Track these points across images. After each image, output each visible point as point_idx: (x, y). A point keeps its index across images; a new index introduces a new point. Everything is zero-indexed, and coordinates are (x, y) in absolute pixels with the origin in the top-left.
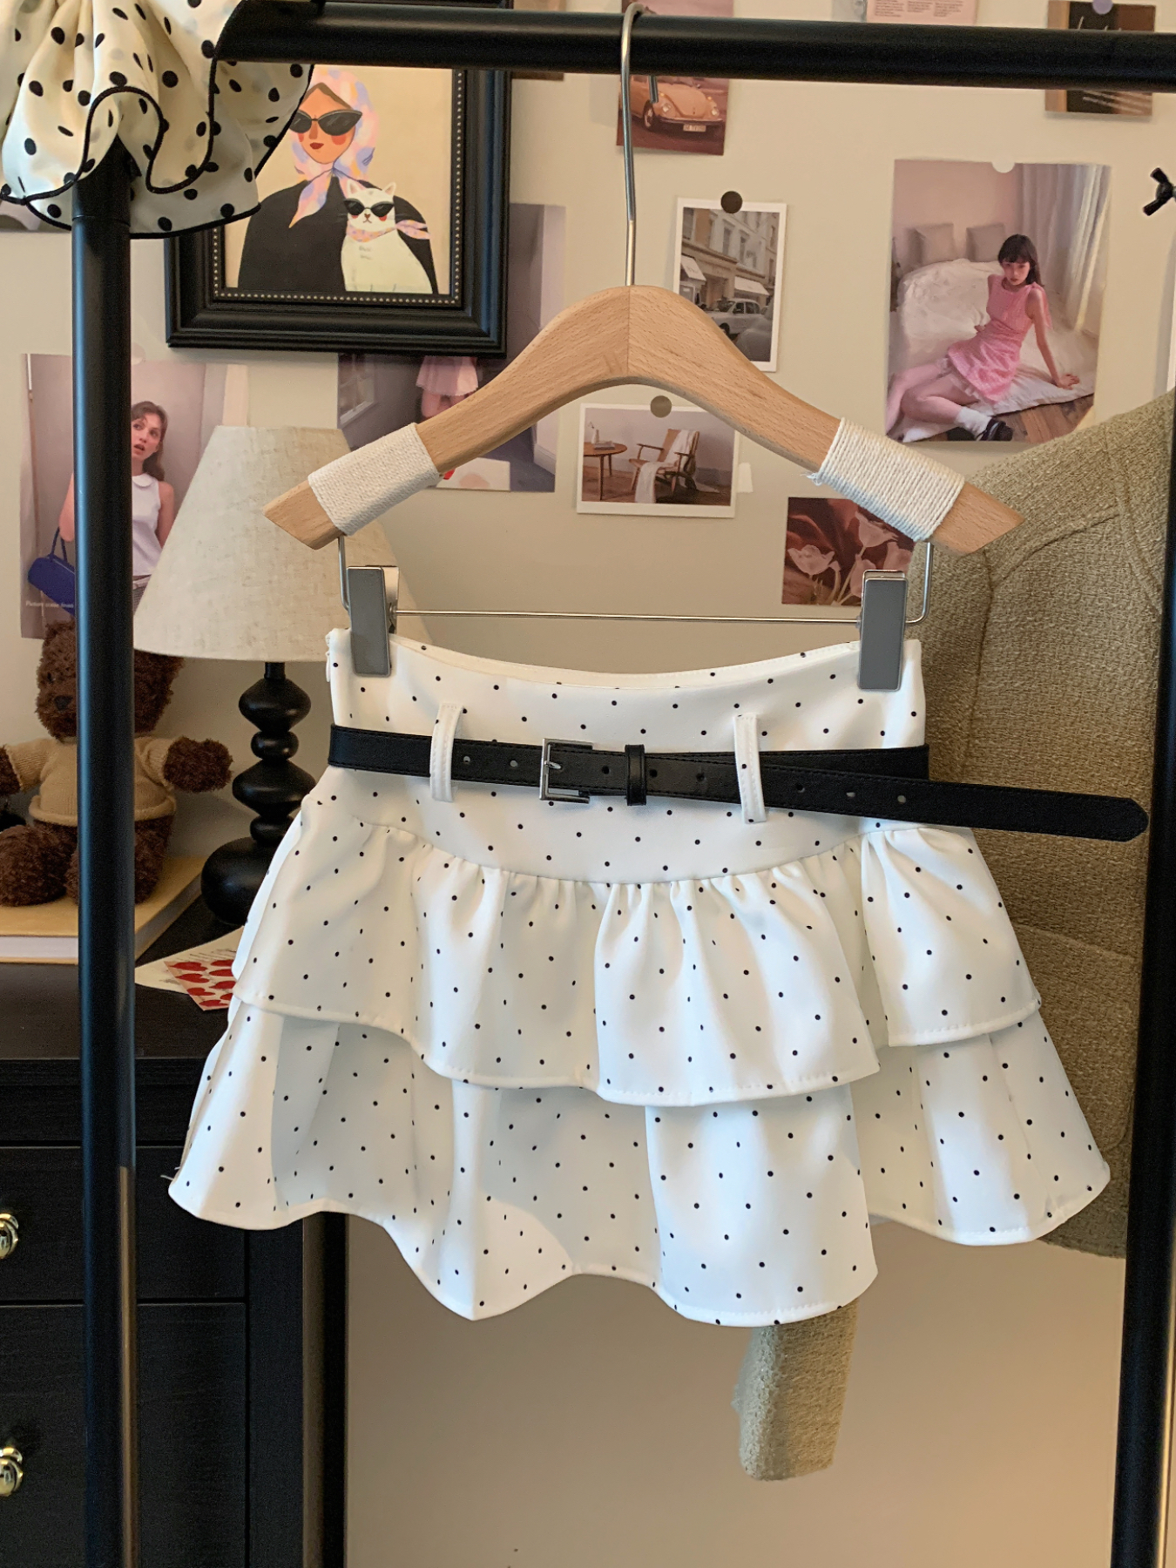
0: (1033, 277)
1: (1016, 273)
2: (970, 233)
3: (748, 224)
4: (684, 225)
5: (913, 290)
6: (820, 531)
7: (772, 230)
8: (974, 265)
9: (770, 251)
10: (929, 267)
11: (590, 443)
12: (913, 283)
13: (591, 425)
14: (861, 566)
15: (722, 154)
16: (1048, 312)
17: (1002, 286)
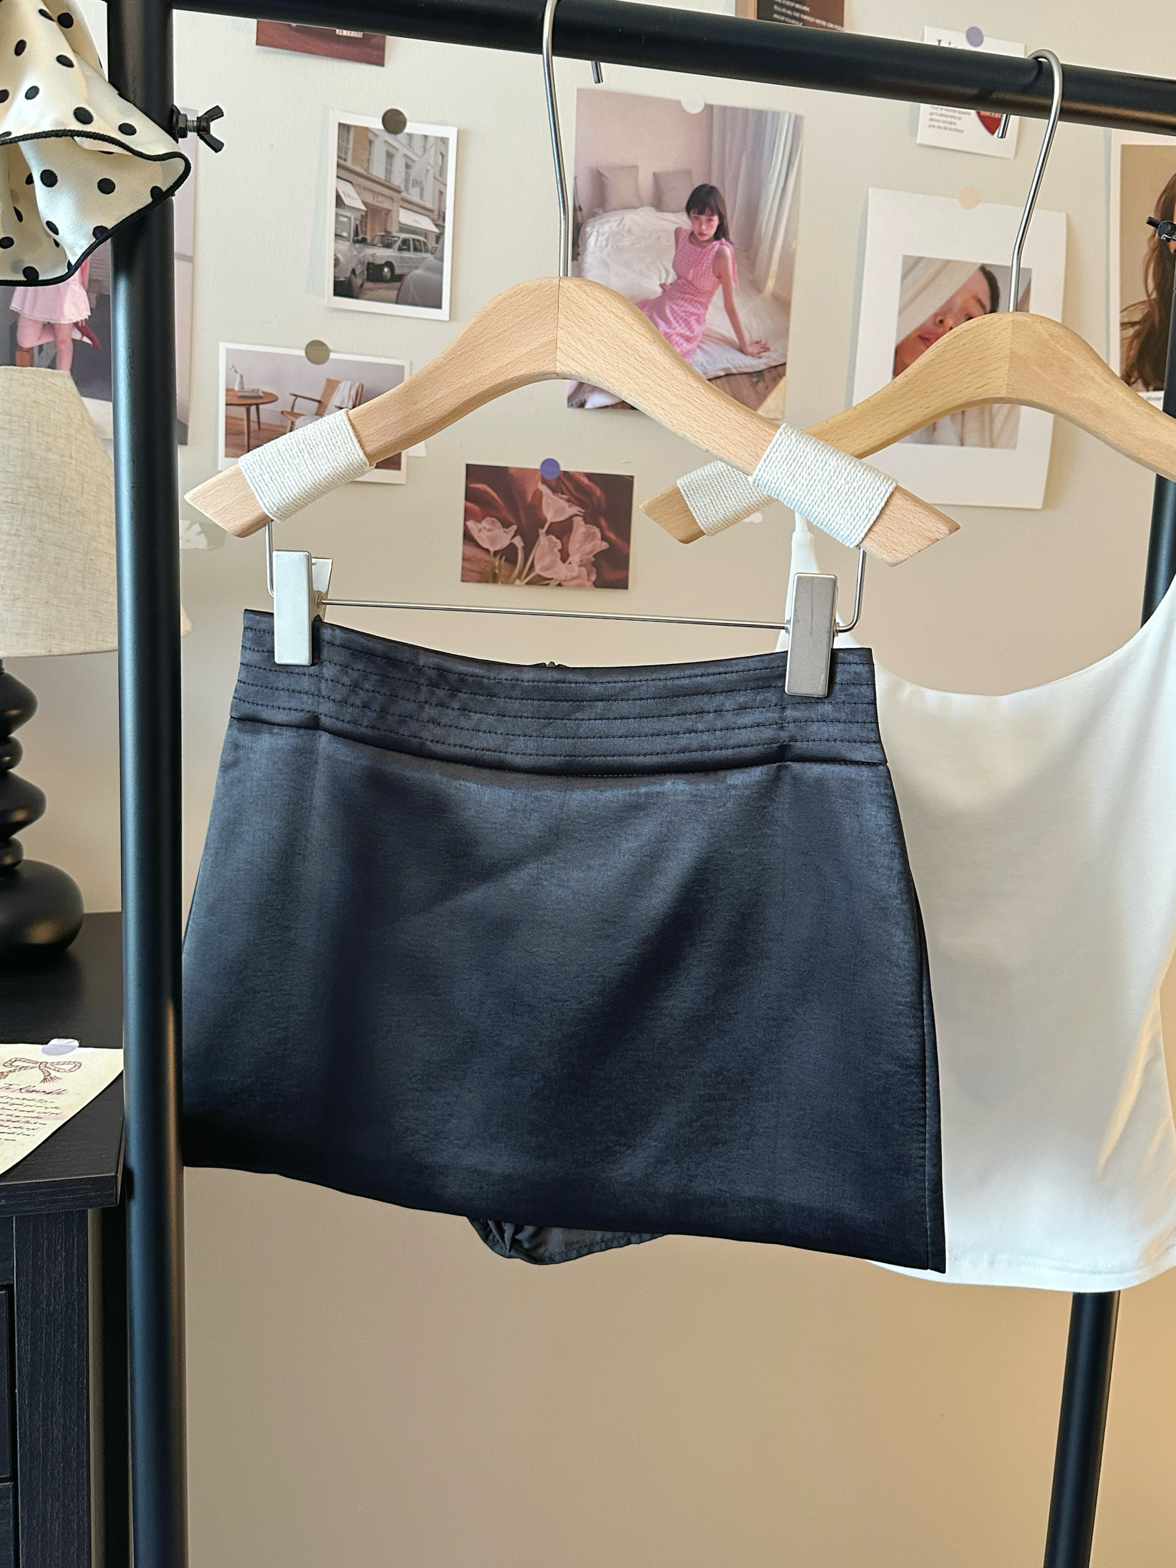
0: (721, 233)
1: (704, 227)
2: (657, 178)
3: (413, 149)
4: (338, 143)
5: (595, 238)
6: (501, 502)
7: (440, 157)
8: (660, 214)
9: (439, 181)
10: (611, 213)
11: (233, 390)
12: (595, 230)
13: (233, 370)
14: (545, 542)
15: (382, 65)
16: (736, 272)
17: (690, 242)
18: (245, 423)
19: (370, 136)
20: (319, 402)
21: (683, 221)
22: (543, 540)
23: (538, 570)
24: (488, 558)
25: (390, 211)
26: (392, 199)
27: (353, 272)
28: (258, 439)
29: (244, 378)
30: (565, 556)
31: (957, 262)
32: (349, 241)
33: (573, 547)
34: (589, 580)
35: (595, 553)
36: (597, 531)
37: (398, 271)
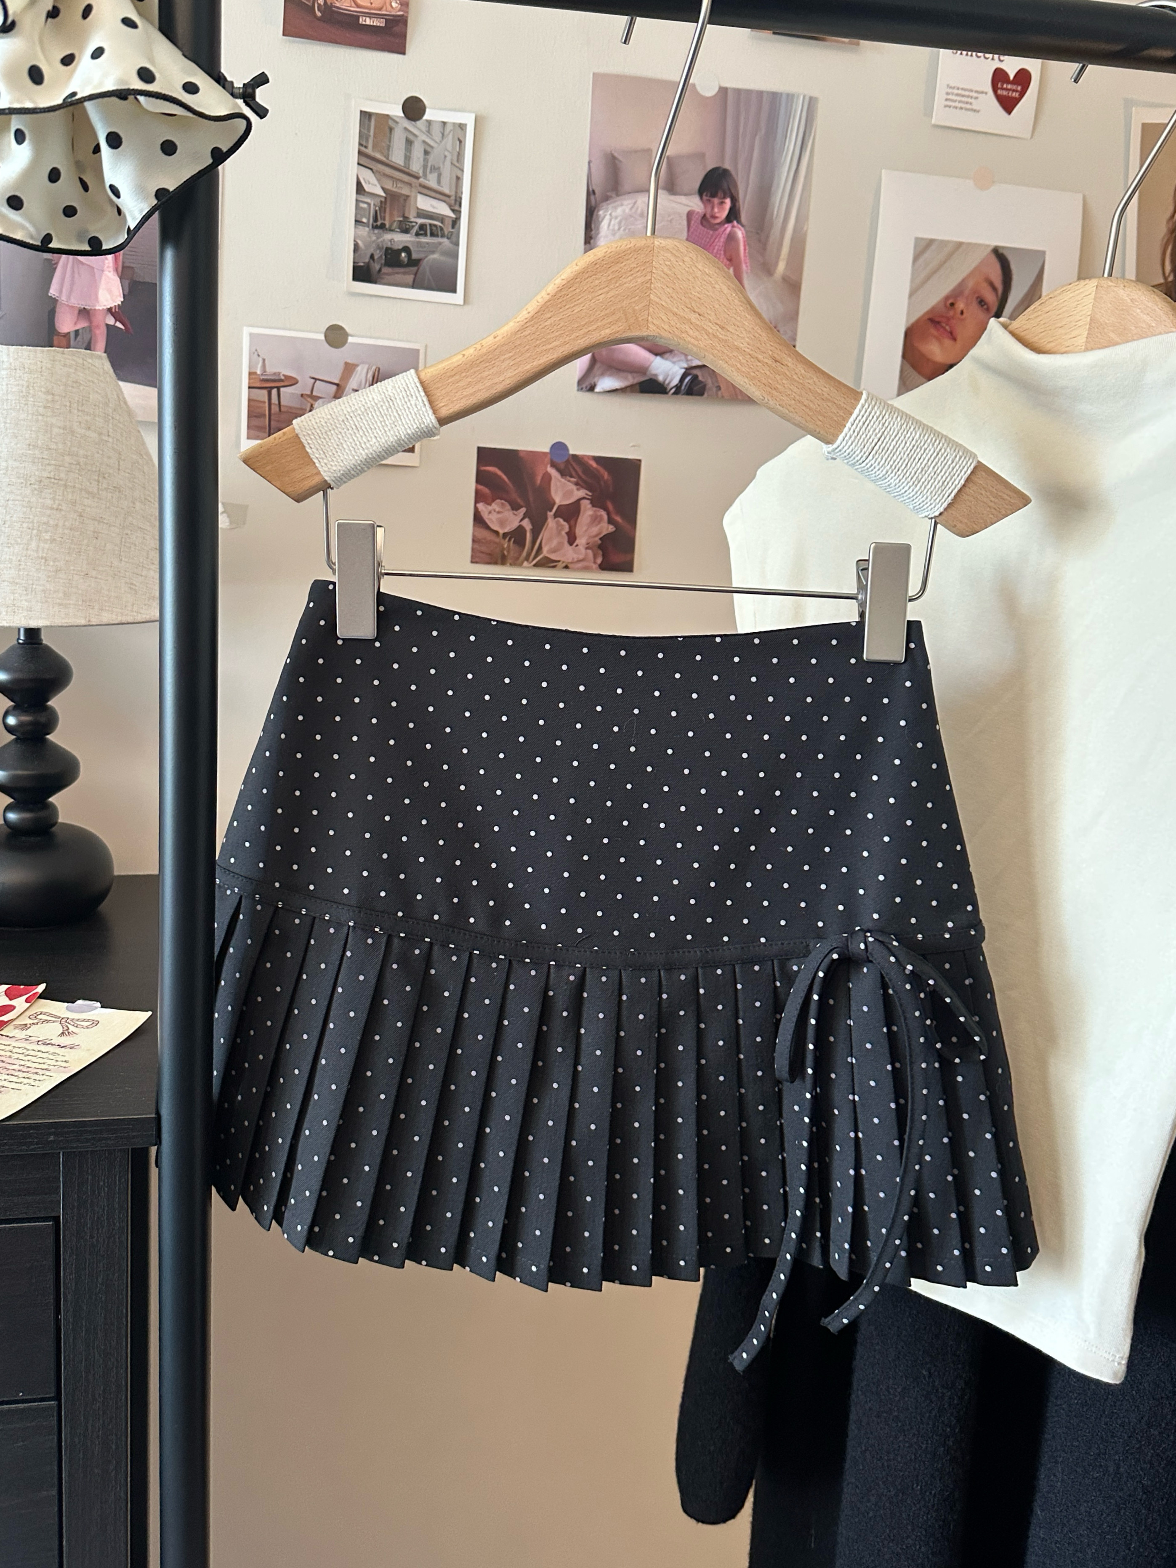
0: (733, 215)
1: (716, 210)
2: (670, 162)
3: (431, 135)
4: (360, 130)
5: (608, 221)
6: (511, 485)
7: (458, 143)
8: (673, 197)
9: (457, 167)
10: (626, 196)
11: (255, 373)
12: (610, 212)
13: (256, 353)
14: (553, 525)
15: (404, 53)
16: (747, 254)
17: (702, 224)
18: (267, 405)
19: (391, 123)
20: (337, 385)
21: (695, 204)
22: (551, 522)
23: (545, 552)
24: (497, 540)
25: (408, 196)
26: (410, 185)
27: (372, 256)
28: (278, 421)
29: (266, 362)
30: (572, 539)
31: (969, 244)
32: (368, 227)
33: (579, 530)
34: (595, 562)
35: (602, 535)
36: (604, 514)
37: (415, 256)
